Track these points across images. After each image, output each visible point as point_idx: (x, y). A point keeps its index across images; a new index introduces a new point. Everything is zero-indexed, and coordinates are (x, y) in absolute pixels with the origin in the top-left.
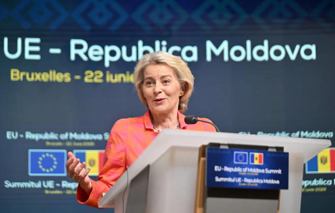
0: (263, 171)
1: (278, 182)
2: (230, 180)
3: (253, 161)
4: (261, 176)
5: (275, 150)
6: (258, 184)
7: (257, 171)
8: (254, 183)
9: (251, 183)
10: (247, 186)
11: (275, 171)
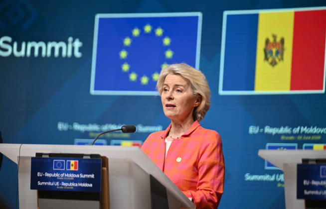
0: (78, 176)
1: (91, 185)
2: (49, 184)
3: (69, 167)
4: (76, 180)
5: (89, 157)
6: (74, 187)
7: (73, 176)
8: (70, 187)
9: (68, 186)
10: (64, 189)
11: (88, 176)
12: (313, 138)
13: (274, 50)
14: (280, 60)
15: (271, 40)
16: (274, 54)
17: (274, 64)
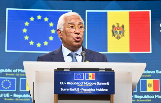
12: (146, 76)
13: (118, 31)
14: (122, 36)
15: (116, 26)
16: (118, 33)
17: (118, 38)
